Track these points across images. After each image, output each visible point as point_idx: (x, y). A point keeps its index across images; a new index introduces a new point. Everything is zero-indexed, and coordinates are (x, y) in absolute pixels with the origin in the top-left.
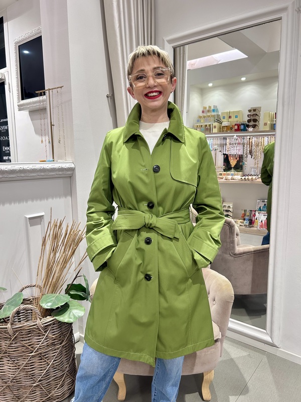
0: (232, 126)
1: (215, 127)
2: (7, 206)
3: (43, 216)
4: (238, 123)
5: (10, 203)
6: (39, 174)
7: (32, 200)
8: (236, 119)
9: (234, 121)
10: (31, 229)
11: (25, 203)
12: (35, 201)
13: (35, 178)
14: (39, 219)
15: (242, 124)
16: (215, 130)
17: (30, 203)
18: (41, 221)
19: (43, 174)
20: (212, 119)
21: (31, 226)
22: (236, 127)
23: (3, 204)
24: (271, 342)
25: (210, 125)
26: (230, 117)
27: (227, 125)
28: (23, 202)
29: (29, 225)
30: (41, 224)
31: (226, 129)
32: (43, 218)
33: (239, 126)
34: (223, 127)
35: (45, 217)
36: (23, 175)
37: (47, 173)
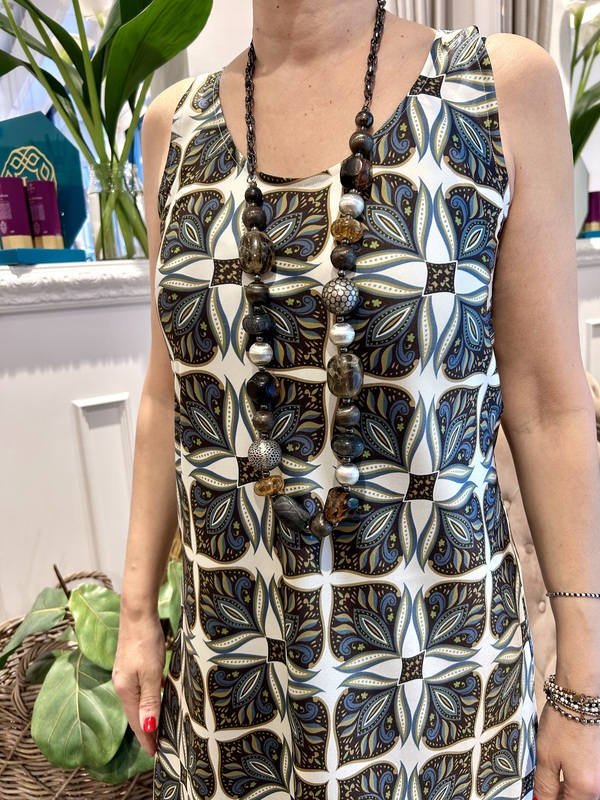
2: (23, 377)
5: (31, 368)
6: (103, 292)
10: (93, 435)
11: (71, 369)
12: (100, 365)
13: (93, 303)
14: (114, 410)
17: (86, 368)
18: (120, 415)
19: (113, 293)
21: (92, 426)
23: (12, 371)
28: (67, 368)
29: (84, 424)
30: (119, 422)
32: (124, 408)
36: (55, 297)
37: (126, 291)
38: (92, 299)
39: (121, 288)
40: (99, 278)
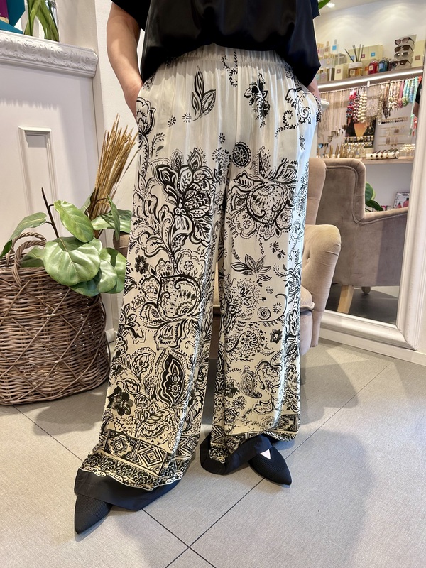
0: (366, 68)
1: (339, 71)
3: (49, 132)
4: (376, 61)
6: (39, 57)
7: (31, 104)
8: (371, 58)
9: (368, 59)
10: (30, 151)
11: (17, 104)
12: (34, 106)
13: (32, 64)
14: (43, 137)
15: (381, 62)
16: (337, 77)
17: (26, 106)
18: (46, 142)
19: (44, 59)
20: (332, 60)
21: (29, 146)
22: (371, 68)
24: (404, 341)
25: (328, 70)
26: (363, 56)
27: (356, 67)
28: (15, 104)
29: (26, 144)
30: (46, 147)
31: (354, 74)
32: (49, 136)
33: (375, 65)
34: (349, 70)
35: (52, 136)
36: (11, 53)
37: (52, 60)
38: (32, 60)
39: (49, 57)
40: (38, 47)
